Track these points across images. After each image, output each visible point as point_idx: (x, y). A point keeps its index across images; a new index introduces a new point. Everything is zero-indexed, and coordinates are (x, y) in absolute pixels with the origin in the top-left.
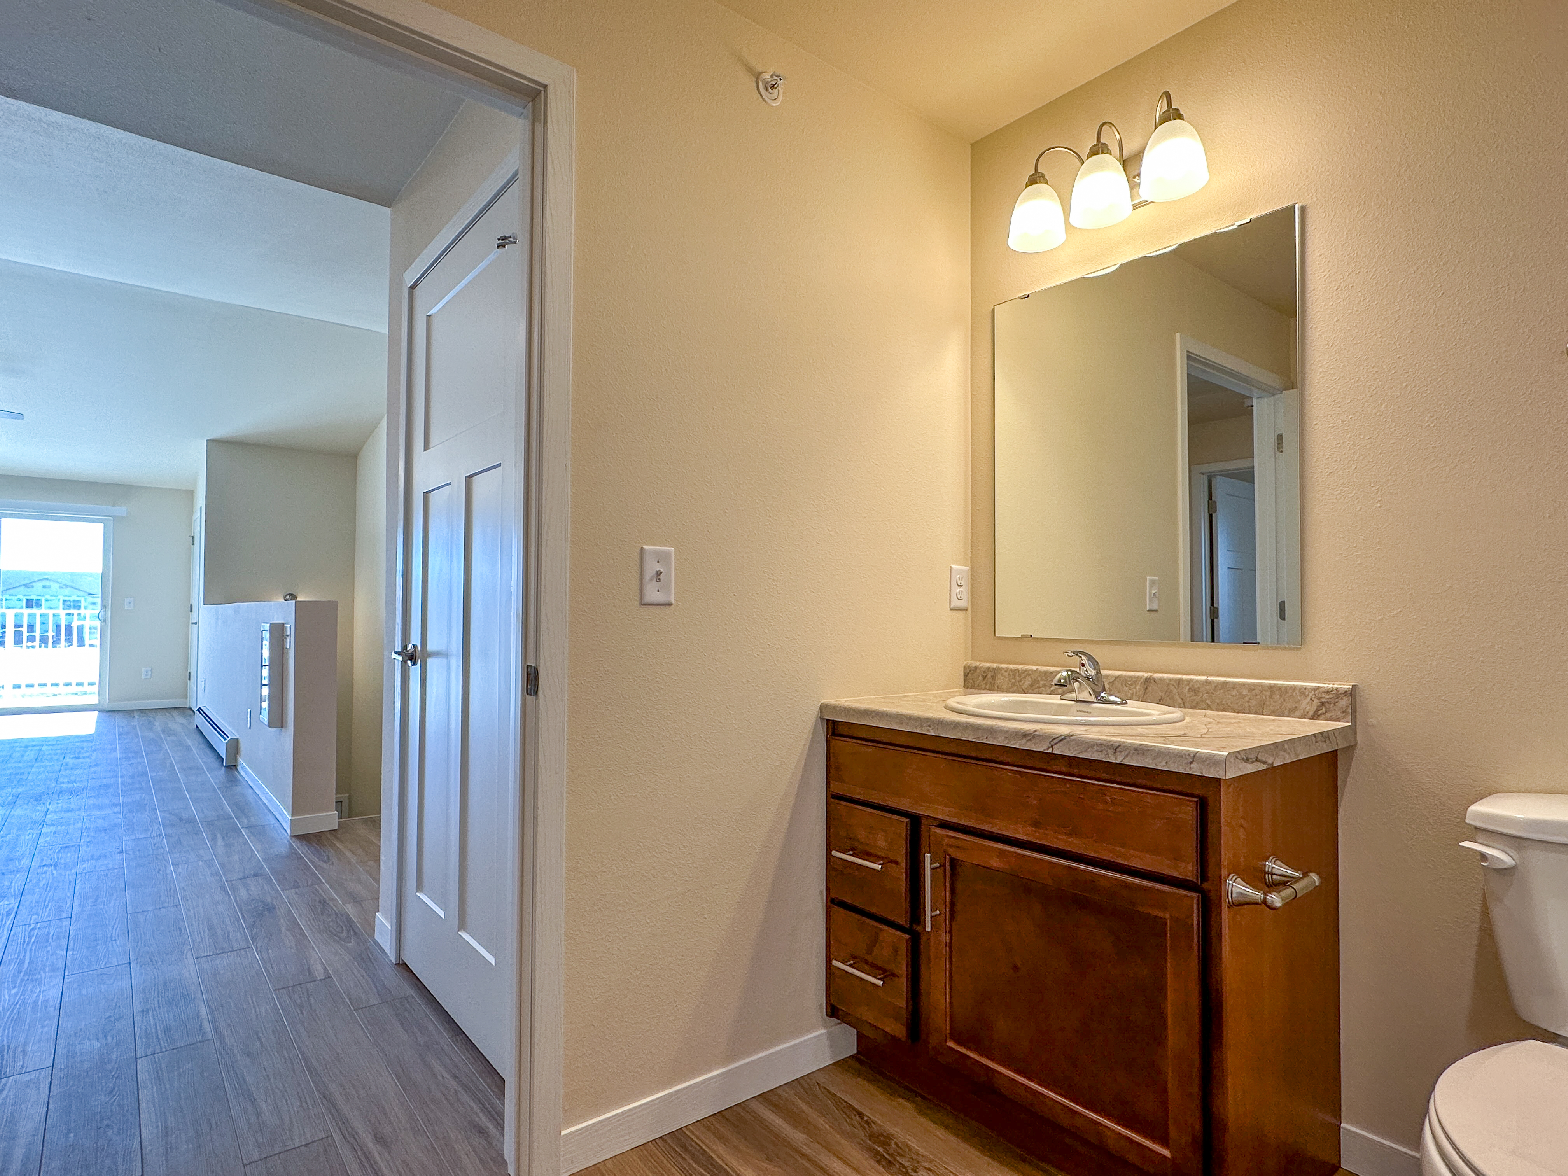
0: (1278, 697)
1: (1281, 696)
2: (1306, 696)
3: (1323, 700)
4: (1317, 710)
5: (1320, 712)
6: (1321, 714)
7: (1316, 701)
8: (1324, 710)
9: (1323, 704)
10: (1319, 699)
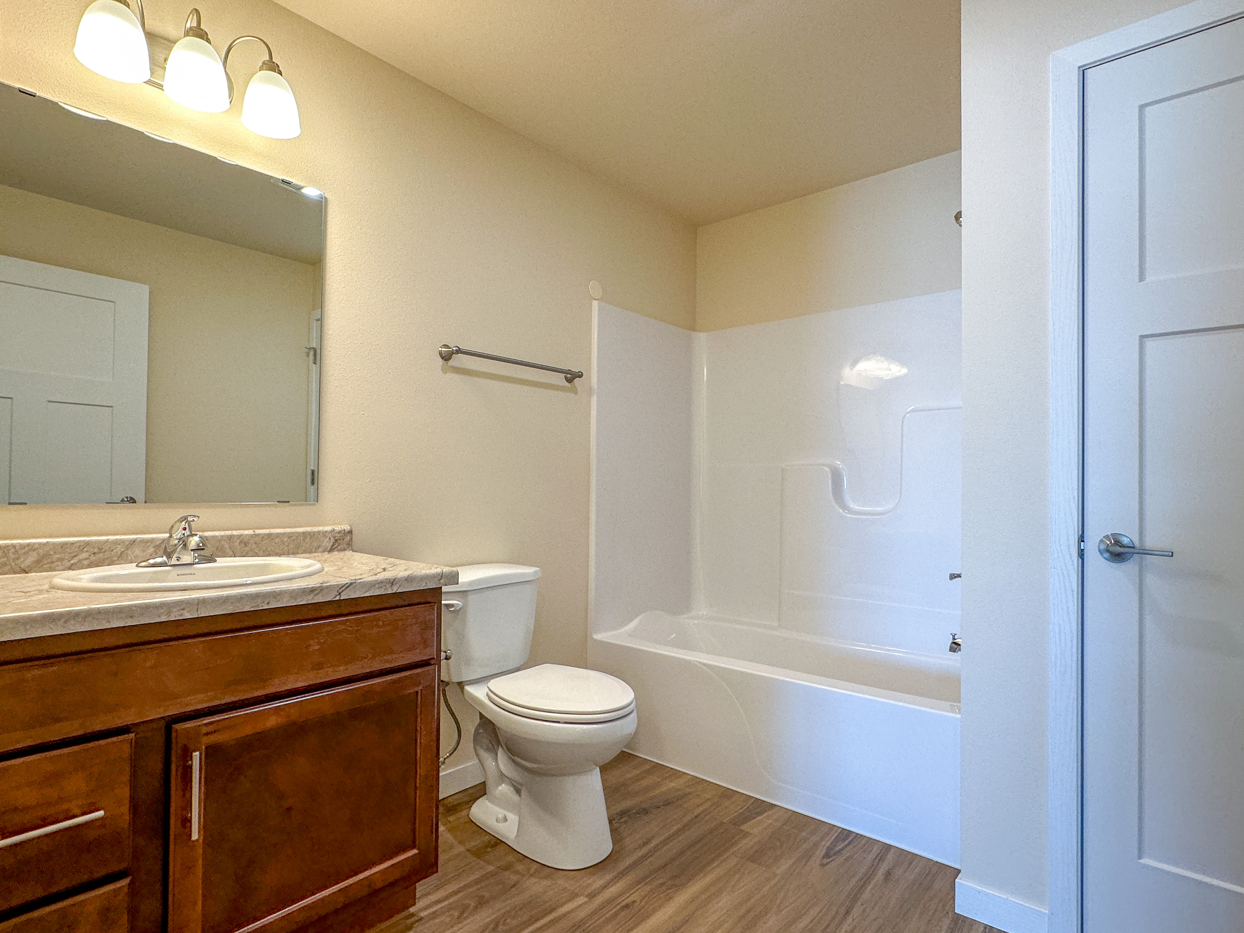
0: (308, 540)
1: (310, 539)
2: (326, 537)
3: (337, 538)
4: (333, 545)
5: (335, 546)
6: (335, 548)
7: (332, 539)
8: (336, 545)
9: (336, 540)
10: (334, 537)
